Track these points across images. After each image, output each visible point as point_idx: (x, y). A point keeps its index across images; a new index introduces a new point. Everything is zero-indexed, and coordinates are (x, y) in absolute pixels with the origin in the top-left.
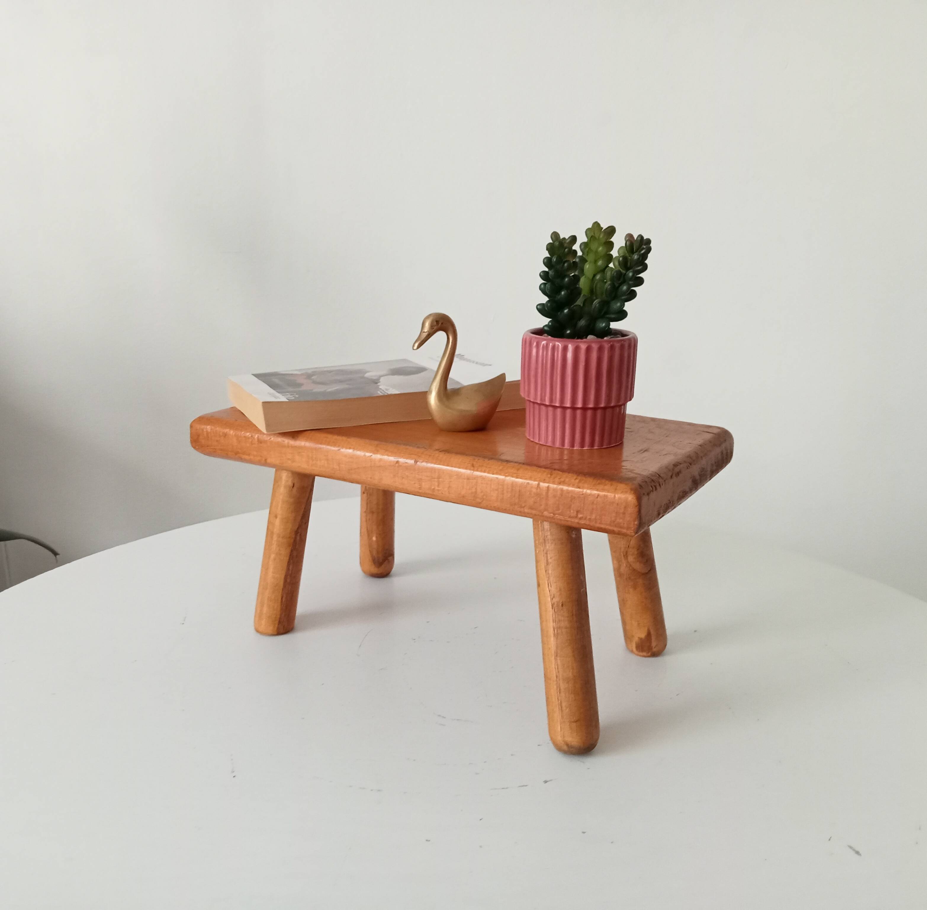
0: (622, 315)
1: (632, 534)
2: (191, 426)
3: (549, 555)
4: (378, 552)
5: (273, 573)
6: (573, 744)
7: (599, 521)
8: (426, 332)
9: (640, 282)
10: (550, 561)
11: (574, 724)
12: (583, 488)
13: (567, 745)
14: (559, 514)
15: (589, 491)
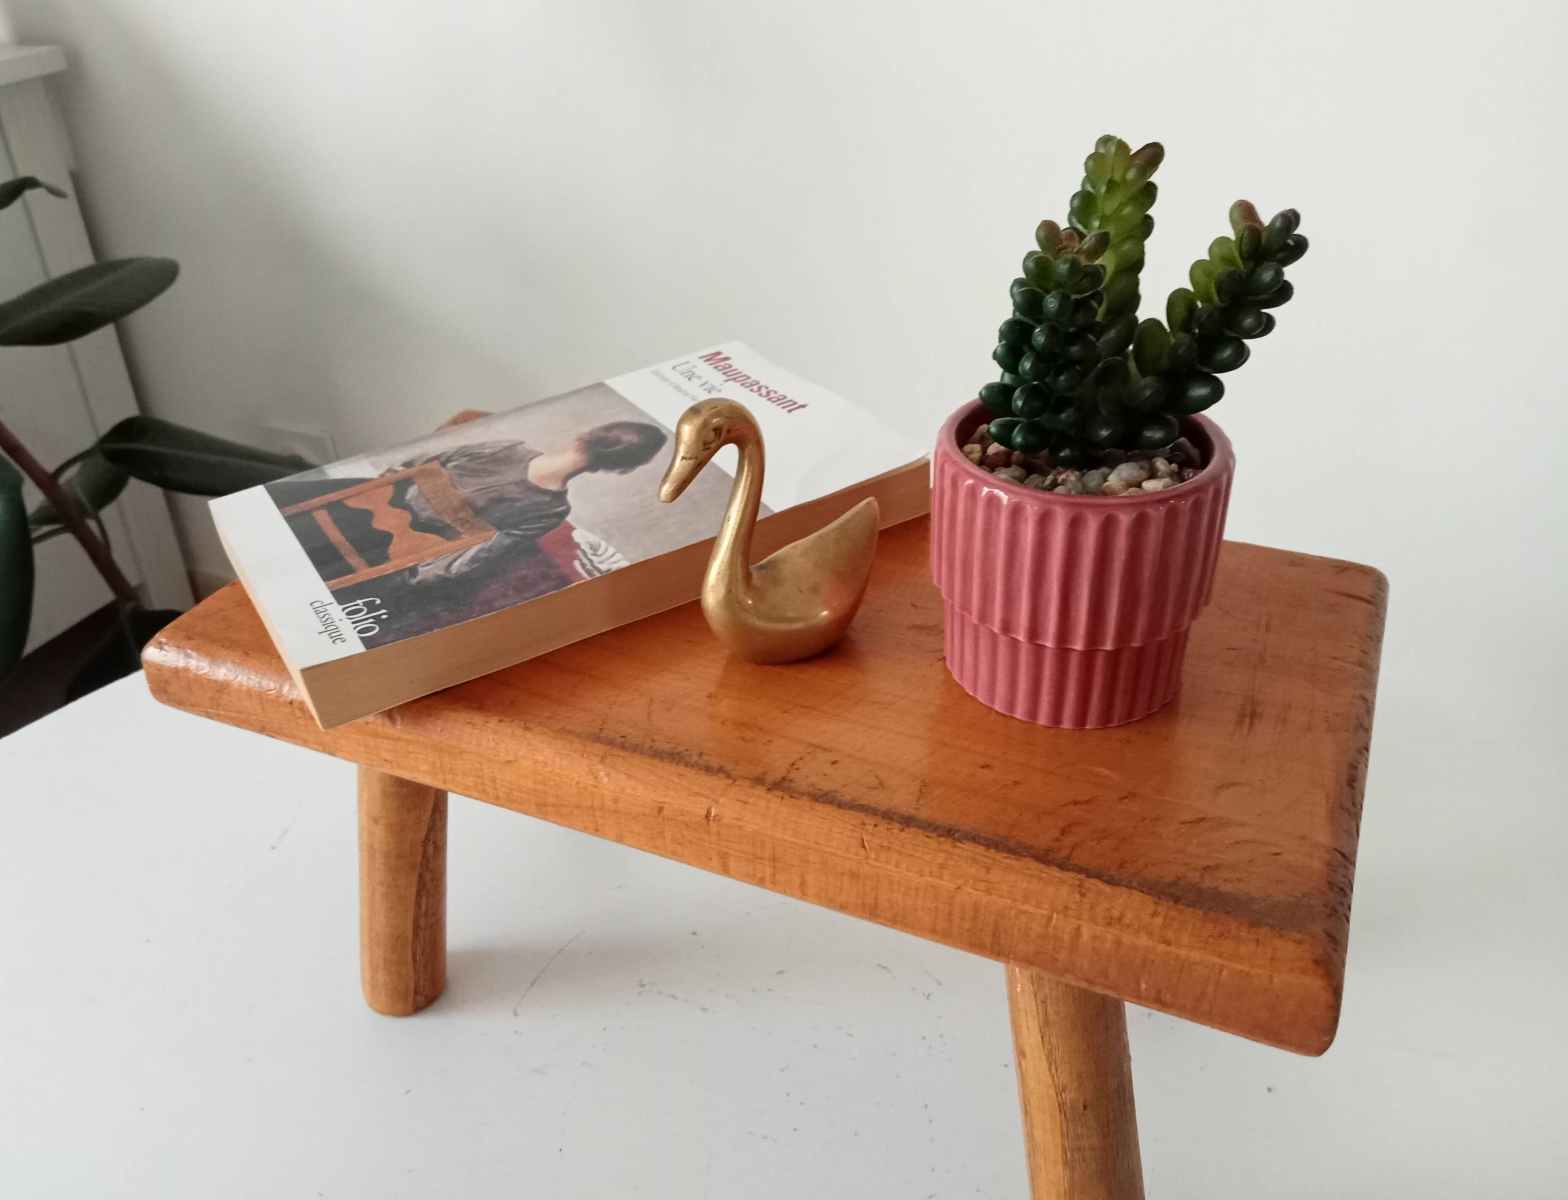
8: (691, 458)
9: (1264, 326)
15: (1195, 956)
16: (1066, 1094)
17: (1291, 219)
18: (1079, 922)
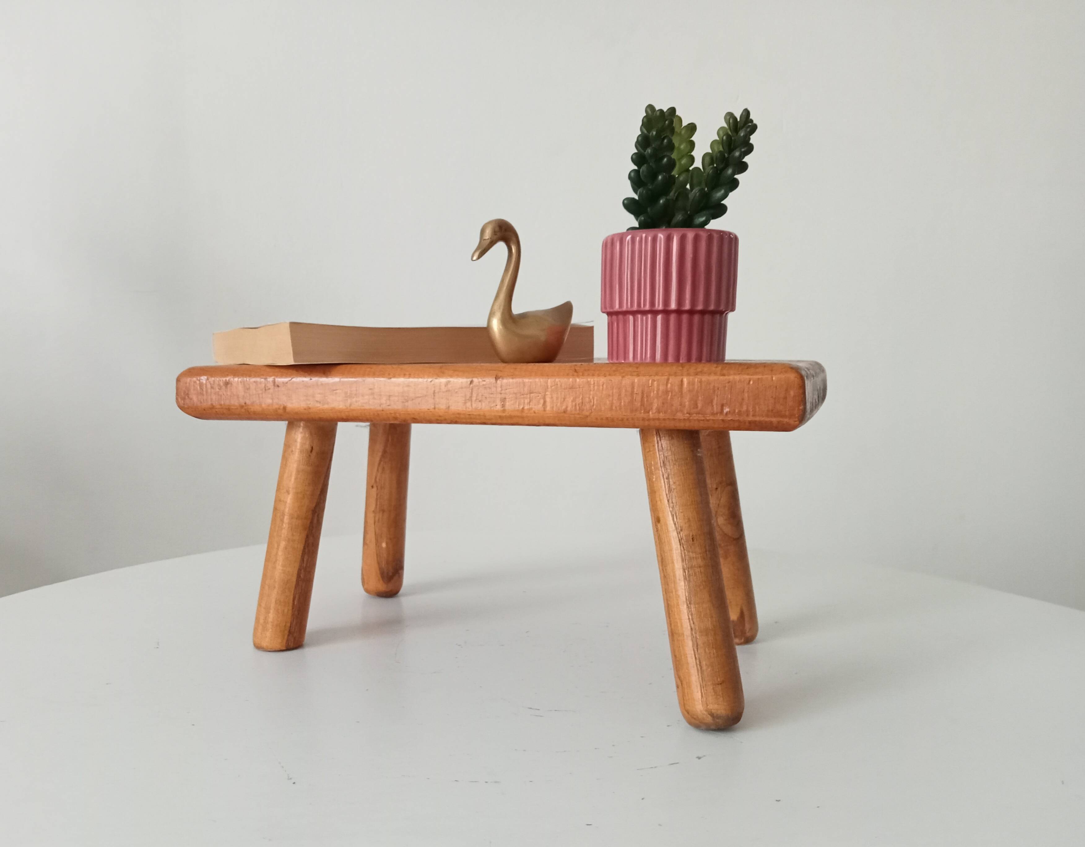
0: (720, 210)
1: (796, 423)
2: (178, 380)
3: (671, 480)
4: (388, 563)
5: (283, 566)
6: (719, 712)
7: (751, 413)
8: (488, 239)
9: (743, 167)
10: (673, 487)
11: (720, 687)
12: (729, 375)
13: (712, 715)
14: (698, 413)
15: (737, 378)
16: (683, 532)
17: (746, 113)
18: (682, 377)
